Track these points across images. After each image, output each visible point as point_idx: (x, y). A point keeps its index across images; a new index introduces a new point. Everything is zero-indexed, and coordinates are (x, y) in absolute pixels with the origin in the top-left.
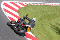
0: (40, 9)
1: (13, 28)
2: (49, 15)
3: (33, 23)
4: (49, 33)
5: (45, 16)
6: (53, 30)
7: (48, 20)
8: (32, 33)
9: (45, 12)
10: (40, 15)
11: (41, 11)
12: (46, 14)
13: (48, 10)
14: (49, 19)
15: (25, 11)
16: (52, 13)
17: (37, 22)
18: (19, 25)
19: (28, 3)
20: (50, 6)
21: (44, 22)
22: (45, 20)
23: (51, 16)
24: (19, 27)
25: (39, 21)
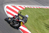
0: (36, 12)
1: (9, 22)
2: (43, 16)
3: (26, 19)
4: (44, 31)
5: (40, 17)
6: (47, 28)
7: (42, 20)
8: (30, 31)
9: (40, 13)
10: (36, 16)
11: (37, 13)
12: (41, 16)
13: (43, 12)
14: (44, 20)
15: (24, 13)
16: (46, 14)
17: (34, 22)
18: (14, 20)
19: (26, 6)
20: (44, 9)
21: (39, 22)
22: (40, 20)
23: (45, 17)
24: (14, 22)
25: (36, 21)
